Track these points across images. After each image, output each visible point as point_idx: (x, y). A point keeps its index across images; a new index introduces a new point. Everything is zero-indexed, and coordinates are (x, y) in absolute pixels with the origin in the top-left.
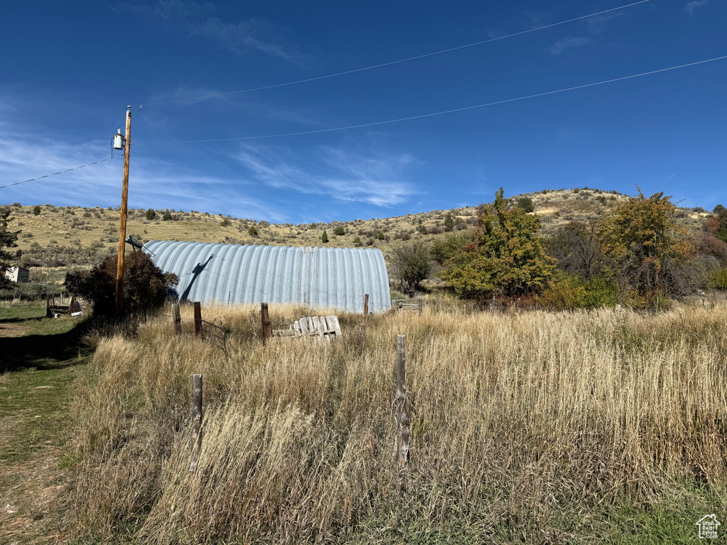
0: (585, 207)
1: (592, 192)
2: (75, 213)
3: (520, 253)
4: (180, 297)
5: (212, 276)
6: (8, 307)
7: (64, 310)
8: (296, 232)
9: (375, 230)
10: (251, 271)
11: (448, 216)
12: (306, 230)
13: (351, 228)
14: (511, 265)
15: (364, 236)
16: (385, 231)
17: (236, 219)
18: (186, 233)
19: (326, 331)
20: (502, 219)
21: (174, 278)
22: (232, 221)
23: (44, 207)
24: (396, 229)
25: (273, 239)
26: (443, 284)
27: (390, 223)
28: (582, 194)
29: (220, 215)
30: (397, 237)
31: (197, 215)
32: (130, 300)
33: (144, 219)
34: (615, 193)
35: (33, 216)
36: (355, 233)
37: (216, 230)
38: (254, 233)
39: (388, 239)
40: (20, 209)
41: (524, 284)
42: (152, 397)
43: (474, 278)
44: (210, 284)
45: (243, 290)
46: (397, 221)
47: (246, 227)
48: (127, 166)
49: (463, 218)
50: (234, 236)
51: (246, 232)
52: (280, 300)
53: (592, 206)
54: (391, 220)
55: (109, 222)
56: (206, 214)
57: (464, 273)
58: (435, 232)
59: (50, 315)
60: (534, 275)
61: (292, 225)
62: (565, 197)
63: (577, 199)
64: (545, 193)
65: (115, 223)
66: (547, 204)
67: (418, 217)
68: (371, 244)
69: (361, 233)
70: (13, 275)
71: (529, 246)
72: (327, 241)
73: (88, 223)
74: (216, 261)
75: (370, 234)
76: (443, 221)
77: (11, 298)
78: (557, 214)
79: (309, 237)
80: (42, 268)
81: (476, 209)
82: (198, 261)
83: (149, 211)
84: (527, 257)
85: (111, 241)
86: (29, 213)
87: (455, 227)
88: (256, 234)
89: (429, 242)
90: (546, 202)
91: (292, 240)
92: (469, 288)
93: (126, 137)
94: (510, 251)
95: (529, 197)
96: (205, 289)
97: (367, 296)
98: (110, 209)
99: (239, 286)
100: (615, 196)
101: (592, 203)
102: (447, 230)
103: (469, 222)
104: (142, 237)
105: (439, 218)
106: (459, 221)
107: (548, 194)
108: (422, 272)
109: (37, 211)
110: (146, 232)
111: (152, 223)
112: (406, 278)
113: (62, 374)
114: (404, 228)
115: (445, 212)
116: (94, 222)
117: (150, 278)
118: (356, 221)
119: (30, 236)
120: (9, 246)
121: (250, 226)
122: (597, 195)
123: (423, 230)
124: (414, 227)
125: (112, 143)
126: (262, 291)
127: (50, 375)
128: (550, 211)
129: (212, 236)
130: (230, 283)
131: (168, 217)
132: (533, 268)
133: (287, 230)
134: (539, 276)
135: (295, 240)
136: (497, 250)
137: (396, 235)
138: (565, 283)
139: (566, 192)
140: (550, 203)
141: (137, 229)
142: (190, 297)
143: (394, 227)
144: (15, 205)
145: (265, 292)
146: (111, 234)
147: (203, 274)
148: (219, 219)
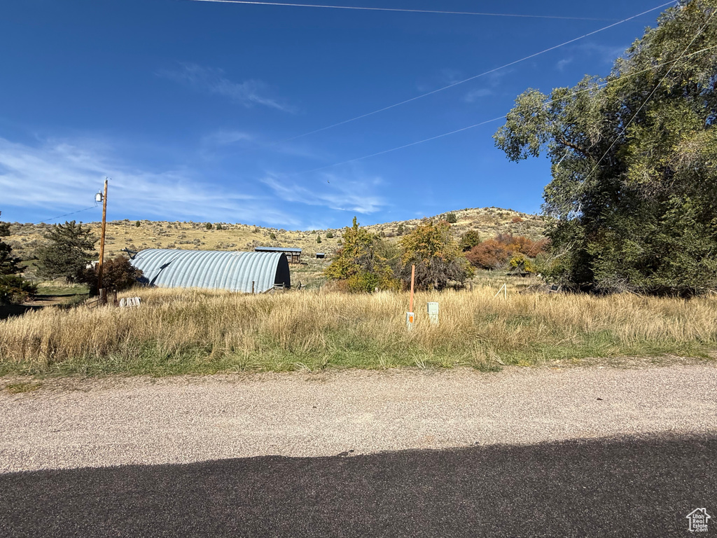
0: (489, 220)
1: (496, 209)
2: (162, 225)
4: (150, 282)
5: (172, 270)
8: (302, 236)
12: (309, 235)
13: (338, 233)
17: (264, 228)
22: (261, 229)
23: (143, 222)
25: (285, 241)
28: (489, 211)
29: (254, 226)
31: (239, 226)
33: (205, 229)
34: (510, 210)
35: (135, 227)
36: (340, 237)
37: (248, 235)
38: (273, 237)
40: (128, 223)
44: (170, 275)
45: (188, 279)
49: (411, 226)
51: (269, 236)
52: (208, 285)
53: (493, 219)
55: (183, 231)
58: (390, 236)
61: (301, 232)
62: (478, 213)
63: (485, 214)
64: (466, 210)
65: (186, 231)
66: (466, 217)
67: (383, 225)
72: (321, 242)
73: (169, 232)
76: (397, 229)
79: (309, 239)
81: (421, 220)
82: (166, 262)
83: (209, 224)
85: (181, 243)
86: (133, 225)
87: (404, 233)
91: (298, 241)
93: (104, 195)
95: (455, 213)
97: (254, 282)
98: (185, 223)
100: (510, 212)
101: (494, 217)
102: (398, 235)
105: (395, 227)
106: (407, 229)
107: (468, 211)
110: (204, 238)
111: (210, 231)
115: (400, 224)
116: (173, 231)
119: (131, 240)
120: (89, 250)
121: (271, 233)
122: (499, 211)
126: (198, 280)
128: (468, 222)
130: (181, 274)
131: (219, 228)
139: (480, 210)
140: (468, 217)
141: (199, 236)
144: (126, 221)
146: (182, 239)
147: (167, 268)
148: (253, 228)
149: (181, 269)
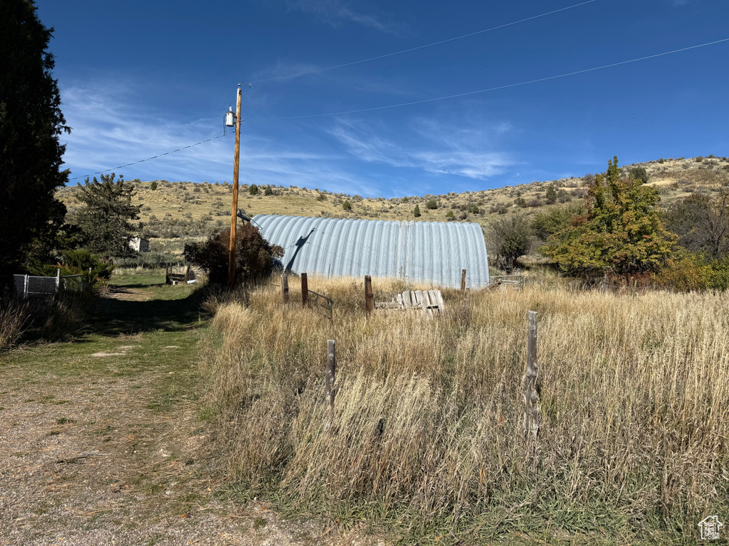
0: (709, 177)
1: (718, 160)
2: (187, 188)
3: (635, 228)
4: (285, 268)
5: (313, 248)
6: (133, 274)
7: (181, 278)
8: (387, 206)
9: (469, 204)
10: (349, 244)
11: (551, 188)
12: (398, 204)
13: (443, 201)
14: (625, 241)
15: (457, 210)
16: (480, 204)
17: (331, 194)
18: (285, 208)
19: (429, 305)
20: (616, 191)
21: (280, 251)
22: (328, 196)
23: (160, 183)
24: (492, 202)
25: (367, 213)
26: (544, 260)
27: (486, 195)
28: (706, 163)
29: (317, 190)
30: (493, 211)
31: (295, 190)
32: (242, 270)
33: (248, 194)
35: (151, 191)
36: (448, 207)
37: (312, 204)
38: (348, 207)
39: (482, 213)
40: (140, 185)
41: (638, 262)
42: (270, 360)
43: (582, 254)
44: (311, 257)
45: (342, 263)
46: (493, 194)
47: (341, 202)
48: (238, 142)
49: (567, 189)
50: (329, 211)
51: (340, 206)
53: (718, 176)
54: (486, 192)
55: (217, 197)
56: (304, 189)
57: (571, 249)
58: (535, 205)
59: (169, 282)
60: (650, 252)
61: (385, 199)
62: (685, 167)
63: (700, 168)
64: (661, 162)
65: (221, 197)
66: (663, 174)
67: (517, 189)
68: (465, 218)
69: (454, 207)
70: (135, 245)
71: (646, 221)
72: (420, 215)
73: (198, 198)
74: (317, 234)
75: (464, 208)
76: (544, 193)
77: (135, 266)
78: (675, 186)
79: (400, 210)
80: (160, 239)
81: (582, 180)
82: (301, 234)
83: (252, 187)
84: (643, 232)
85: (219, 215)
86: (147, 188)
87: (557, 200)
88: (350, 208)
89: (530, 216)
90: (662, 173)
91: (384, 214)
92: (576, 264)
93: (237, 114)
94: (624, 225)
95: (643, 167)
96: (306, 261)
97: (464, 271)
98: (217, 184)
99: (338, 259)
101: (717, 173)
102: (548, 203)
103: (574, 194)
104: (246, 211)
105: (540, 190)
106: (562, 193)
107: (665, 163)
108: (521, 248)
109: (154, 186)
110: (249, 207)
111: (255, 198)
112: (504, 253)
113: (186, 335)
114: (501, 201)
115: (548, 183)
116: (203, 196)
117: (258, 250)
118: (449, 194)
119: (149, 209)
120: (132, 218)
121: (344, 200)
123: (522, 203)
124: (512, 200)
125: (225, 121)
126: (359, 265)
127: (176, 336)
128: (667, 182)
129: (308, 211)
130: (329, 256)
131: (269, 192)
132: (651, 244)
133: (379, 204)
134: (656, 253)
135: (387, 214)
136: (609, 224)
137: (492, 208)
138: (688, 261)
139: (687, 161)
140: (667, 173)
142: (293, 268)
143: (489, 200)
144: (136, 181)
145: (363, 265)
146: (218, 208)
147: (305, 246)
148: (316, 194)
149: (327, 246)
